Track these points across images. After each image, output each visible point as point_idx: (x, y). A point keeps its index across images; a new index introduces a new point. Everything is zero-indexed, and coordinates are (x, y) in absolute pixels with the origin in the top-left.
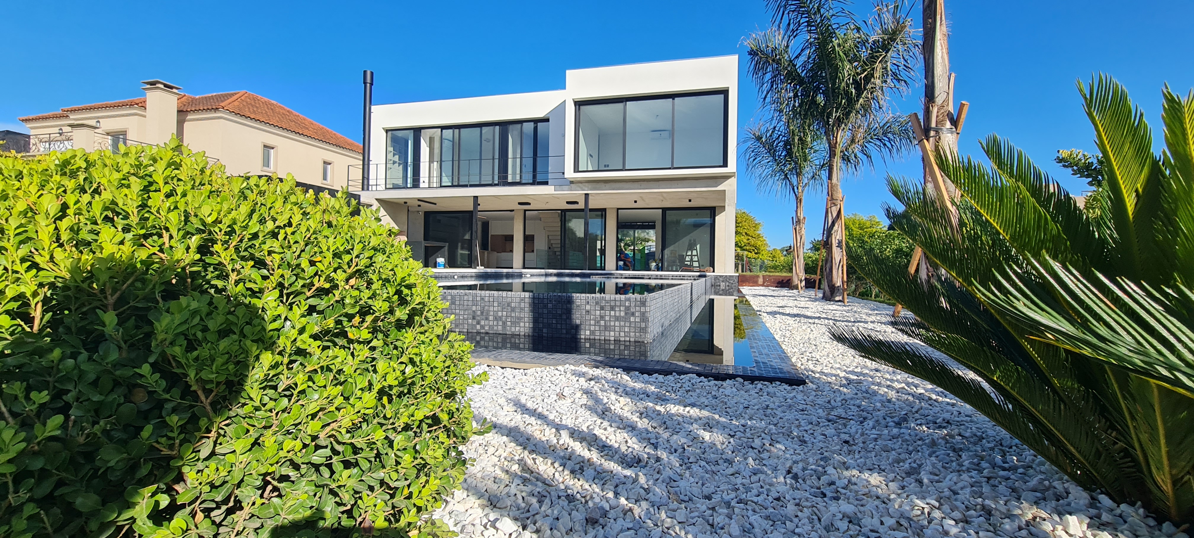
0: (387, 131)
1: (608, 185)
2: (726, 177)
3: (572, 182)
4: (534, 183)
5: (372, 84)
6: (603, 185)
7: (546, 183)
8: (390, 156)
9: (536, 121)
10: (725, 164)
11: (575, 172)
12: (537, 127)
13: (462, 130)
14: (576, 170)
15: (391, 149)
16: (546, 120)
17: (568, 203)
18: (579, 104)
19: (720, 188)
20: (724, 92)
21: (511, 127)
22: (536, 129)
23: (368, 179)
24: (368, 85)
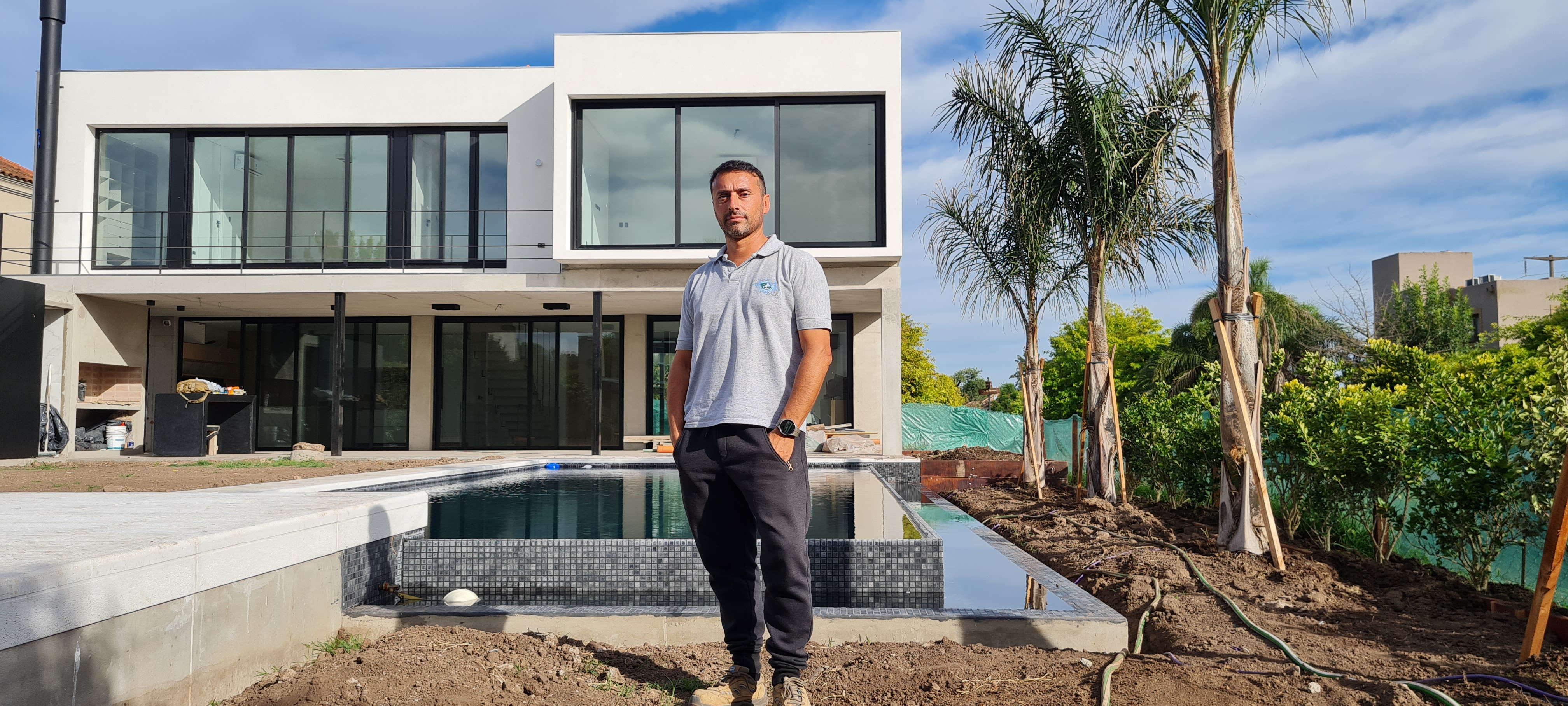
0: (99, 132)
1: (643, 275)
2: (883, 264)
3: (566, 267)
4: (474, 262)
5: (61, 21)
6: (632, 275)
7: (501, 264)
8: (104, 187)
9: (476, 130)
10: (880, 241)
11: (572, 248)
12: (477, 144)
13: (297, 139)
14: (576, 243)
15: (104, 174)
16: (501, 129)
17: (547, 306)
18: (579, 106)
19: (872, 285)
20: (878, 100)
21: (419, 141)
22: (475, 150)
23: (49, 247)
24: (53, 23)
